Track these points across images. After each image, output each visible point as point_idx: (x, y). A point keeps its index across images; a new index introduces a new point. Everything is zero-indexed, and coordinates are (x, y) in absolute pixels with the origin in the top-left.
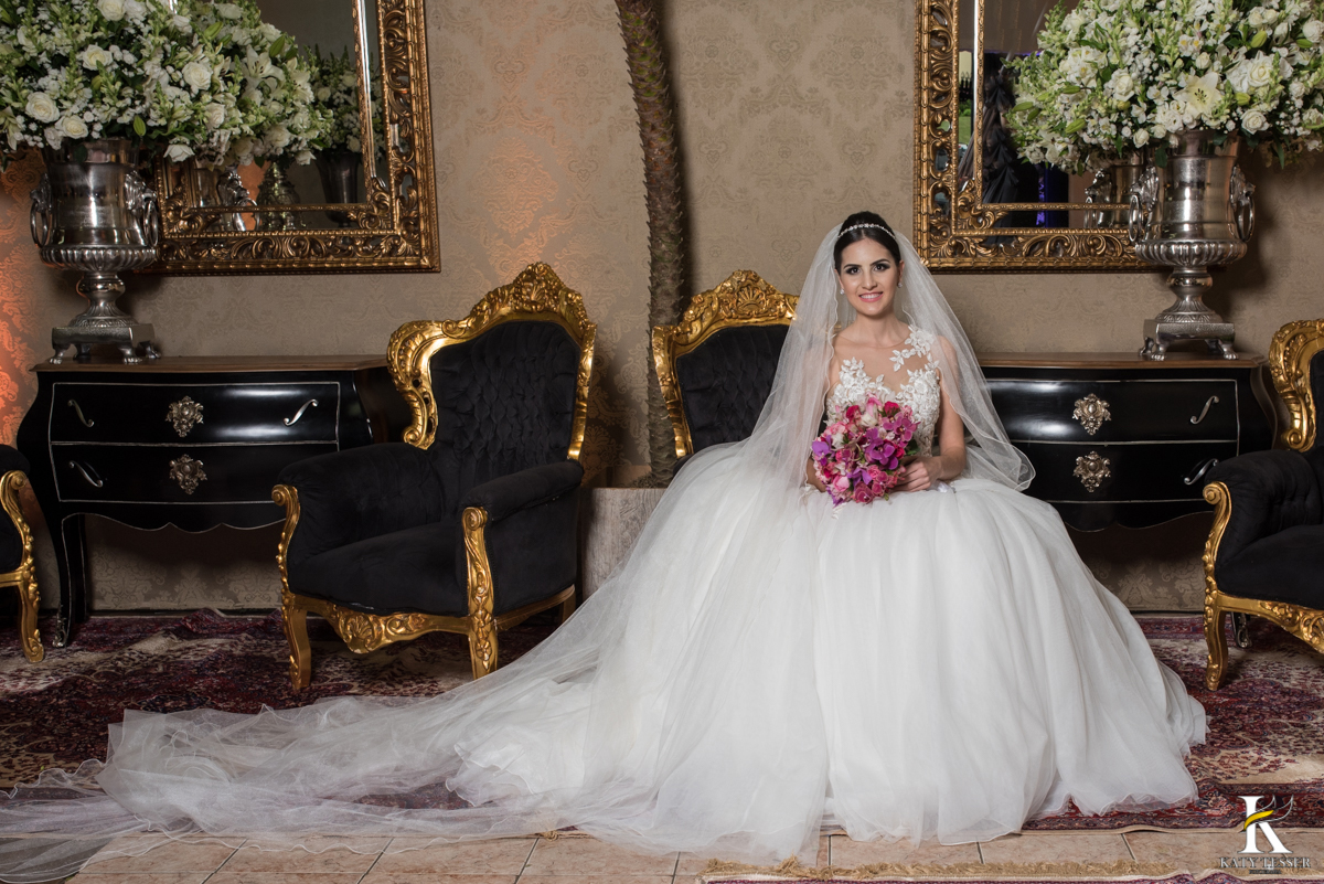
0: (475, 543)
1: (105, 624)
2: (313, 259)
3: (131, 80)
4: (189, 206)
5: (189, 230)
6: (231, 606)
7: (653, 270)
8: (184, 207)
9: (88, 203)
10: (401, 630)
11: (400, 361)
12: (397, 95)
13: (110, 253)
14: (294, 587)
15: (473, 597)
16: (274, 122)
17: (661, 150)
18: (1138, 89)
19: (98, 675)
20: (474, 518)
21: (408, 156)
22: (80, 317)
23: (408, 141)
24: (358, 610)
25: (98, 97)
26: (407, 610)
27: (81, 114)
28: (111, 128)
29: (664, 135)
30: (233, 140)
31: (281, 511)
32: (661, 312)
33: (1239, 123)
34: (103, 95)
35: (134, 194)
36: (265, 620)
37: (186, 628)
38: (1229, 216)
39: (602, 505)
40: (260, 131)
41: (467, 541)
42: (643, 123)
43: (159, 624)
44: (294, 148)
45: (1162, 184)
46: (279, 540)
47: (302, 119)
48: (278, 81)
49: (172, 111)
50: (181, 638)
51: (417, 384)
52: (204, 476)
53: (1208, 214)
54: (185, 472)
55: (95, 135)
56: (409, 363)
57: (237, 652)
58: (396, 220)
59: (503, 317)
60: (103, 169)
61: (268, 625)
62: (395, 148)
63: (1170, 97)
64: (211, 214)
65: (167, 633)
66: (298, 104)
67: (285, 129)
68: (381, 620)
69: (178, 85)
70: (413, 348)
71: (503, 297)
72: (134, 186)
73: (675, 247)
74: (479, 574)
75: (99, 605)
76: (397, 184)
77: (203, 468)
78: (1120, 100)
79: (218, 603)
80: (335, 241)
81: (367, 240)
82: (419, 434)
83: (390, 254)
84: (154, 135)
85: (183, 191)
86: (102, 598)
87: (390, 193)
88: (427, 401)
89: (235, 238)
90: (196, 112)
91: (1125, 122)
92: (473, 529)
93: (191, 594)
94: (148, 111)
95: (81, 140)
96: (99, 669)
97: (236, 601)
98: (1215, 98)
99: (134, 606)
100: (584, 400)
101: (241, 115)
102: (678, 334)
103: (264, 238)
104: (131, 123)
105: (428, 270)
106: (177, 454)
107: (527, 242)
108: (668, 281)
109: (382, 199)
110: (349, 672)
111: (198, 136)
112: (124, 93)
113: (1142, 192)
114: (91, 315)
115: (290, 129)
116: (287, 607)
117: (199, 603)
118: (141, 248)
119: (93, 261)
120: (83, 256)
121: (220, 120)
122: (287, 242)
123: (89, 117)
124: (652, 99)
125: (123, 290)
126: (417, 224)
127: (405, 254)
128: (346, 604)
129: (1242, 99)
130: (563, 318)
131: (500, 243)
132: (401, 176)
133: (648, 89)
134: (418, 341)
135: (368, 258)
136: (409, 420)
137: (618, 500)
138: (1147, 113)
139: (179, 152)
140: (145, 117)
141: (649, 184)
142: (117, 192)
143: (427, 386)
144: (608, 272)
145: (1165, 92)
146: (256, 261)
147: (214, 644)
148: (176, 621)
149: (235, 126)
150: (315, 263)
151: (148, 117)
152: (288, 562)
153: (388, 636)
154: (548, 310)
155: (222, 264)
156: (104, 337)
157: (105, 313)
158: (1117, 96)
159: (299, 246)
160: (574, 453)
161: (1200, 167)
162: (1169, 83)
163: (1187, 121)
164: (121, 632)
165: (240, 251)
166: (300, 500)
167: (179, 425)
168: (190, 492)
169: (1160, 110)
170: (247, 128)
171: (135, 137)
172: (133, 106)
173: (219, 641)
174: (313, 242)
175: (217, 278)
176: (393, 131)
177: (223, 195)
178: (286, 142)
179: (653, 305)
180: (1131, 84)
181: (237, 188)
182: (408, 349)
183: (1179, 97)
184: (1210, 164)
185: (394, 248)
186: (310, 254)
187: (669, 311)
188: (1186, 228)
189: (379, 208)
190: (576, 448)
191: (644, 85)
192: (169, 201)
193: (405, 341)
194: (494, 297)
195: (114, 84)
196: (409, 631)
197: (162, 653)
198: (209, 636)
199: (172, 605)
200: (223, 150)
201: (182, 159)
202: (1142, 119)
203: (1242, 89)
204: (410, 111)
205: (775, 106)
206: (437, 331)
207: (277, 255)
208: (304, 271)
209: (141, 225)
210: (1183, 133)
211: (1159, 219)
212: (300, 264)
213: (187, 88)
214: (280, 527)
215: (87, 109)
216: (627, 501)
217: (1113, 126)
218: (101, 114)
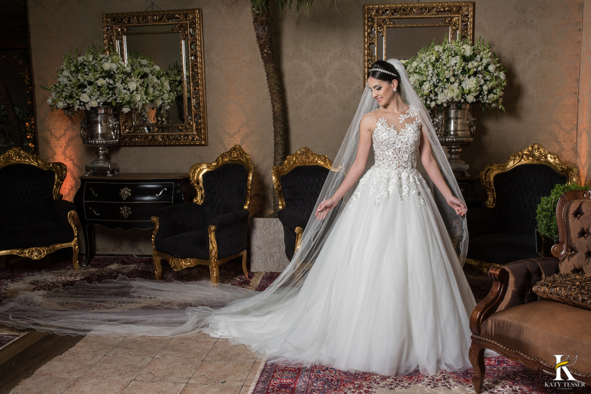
0: (212, 237)
1: (99, 259)
2: (167, 142)
3: (112, 89)
4: (129, 125)
5: (129, 133)
6: (139, 254)
7: (275, 146)
8: (128, 125)
9: (98, 126)
10: (189, 264)
11: (193, 176)
12: (195, 89)
13: (104, 141)
14: (157, 249)
15: (211, 254)
16: (157, 97)
17: (278, 108)
18: (432, 88)
19: (96, 276)
20: (212, 229)
21: (198, 109)
22: (94, 161)
23: (198, 104)
24: (176, 257)
25: (101, 94)
26: (191, 257)
27: (96, 100)
28: (105, 103)
29: (279, 103)
30: (143, 104)
31: (154, 224)
32: (277, 160)
33: (465, 100)
34: (103, 94)
35: (112, 122)
36: (150, 259)
37: (124, 261)
38: (467, 129)
39: (257, 223)
40: (152, 101)
41: (209, 236)
42: (272, 99)
43: (116, 259)
44: (163, 105)
45: (444, 118)
46: (152, 234)
47: (166, 96)
48: (159, 84)
49: (124, 98)
50: (122, 264)
51: (198, 183)
52: (131, 213)
53: (459, 128)
54: (125, 211)
55: (100, 106)
56: (196, 177)
57: (139, 269)
58: (194, 129)
59: (226, 162)
60: (103, 115)
61: (150, 261)
62: (194, 106)
63: (442, 91)
64: (136, 127)
65: (118, 262)
66: (165, 91)
67: (160, 100)
68: (183, 260)
69: (126, 89)
70: (197, 172)
71: (226, 155)
72: (112, 120)
73: (282, 139)
74: (213, 246)
75: (97, 253)
76: (195, 117)
77: (130, 210)
78: (426, 92)
79: (135, 253)
80: (174, 136)
81: (185, 136)
82: (199, 200)
83: (192, 140)
84: (118, 105)
85: (128, 120)
86: (99, 250)
87: (192, 121)
88: (201, 189)
89: (143, 135)
90: (131, 97)
91: (428, 99)
92: (211, 232)
93: (126, 250)
94: (116, 98)
95: (96, 107)
96: (96, 274)
97: (141, 252)
98: (457, 91)
99: (109, 253)
100: (249, 190)
101: (145, 97)
102: (281, 169)
103: (152, 135)
104: (111, 102)
105: (204, 145)
106: (122, 205)
107: (236, 136)
108: (280, 150)
109: (190, 122)
110: (174, 277)
111: (132, 105)
112: (109, 93)
113: (437, 121)
114: (97, 160)
115: (162, 99)
116: (155, 255)
117: (130, 253)
118: (113, 139)
119: (99, 144)
120: (96, 142)
121: (139, 99)
122: (159, 136)
123: (98, 100)
124: (275, 92)
125: (108, 152)
126: (201, 131)
127: (197, 140)
128: (172, 255)
129: (466, 91)
130: (244, 163)
131: (227, 136)
132: (196, 115)
133: (274, 89)
134: (199, 169)
135: (185, 141)
136: (196, 195)
137: (262, 222)
138: (435, 96)
139: (126, 110)
140: (115, 100)
141: (274, 119)
142: (107, 122)
143: (201, 185)
144: (262, 146)
145: (441, 89)
146: (151, 142)
147: (133, 266)
148: (122, 258)
149: (143, 101)
150: (168, 143)
151: (117, 100)
152: (155, 241)
153: (185, 265)
154: (240, 160)
155: (139, 143)
156: (102, 168)
157: (102, 160)
158: (425, 91)
159: (163, 137)
160: (246, 207)
161: (456, 113)
162: (442, 86)
163: (448, 99)
164: (104, 262)
165: (145, 139)
166: (159, 221)
167: (123, 196)
168: (126, 217)
169: (439, 95)
170: (147, 101)
171: (112, 106)
172: (112, 97)
173: (134, 265)
174: (168, 136)
175: (138, 148)
176: (193, 101)
177: (141, 120)
178: (161, 103)
179: (275, 158)
180: (429, 87)
181: (145, 118)
182: (195, 172)
183: (445, 91)
184: (459, 112)
185: (193, 138)
186: (167, 140)
187: (280, 160)
188: (452, 133)
189: (189, 125)
190: (246, 206)
191: (272, 87)
192: (123, 123)
193: (195, 169)
194: (223, 156)
195: (106, 90)
196: (191, 264)
197: (116, 269)
198: (131, 264)
199: (121, 253)
200: (140, 108)
201: (127, 112)
202: (433, 98)
203: (466, 88)
204: (199, 94)
205: (317, 92)
206: (205, 167)
207: (156, 140)
208: (165, 145)
209: (114, 132)
210: (448, 102)
211: (443, 130)
212: (163, 143)
213: (129, 90)
214: (153, 230)
215: (98, 98)
216: (265, 222)
217: (424, 100)
218: (102, 99)
